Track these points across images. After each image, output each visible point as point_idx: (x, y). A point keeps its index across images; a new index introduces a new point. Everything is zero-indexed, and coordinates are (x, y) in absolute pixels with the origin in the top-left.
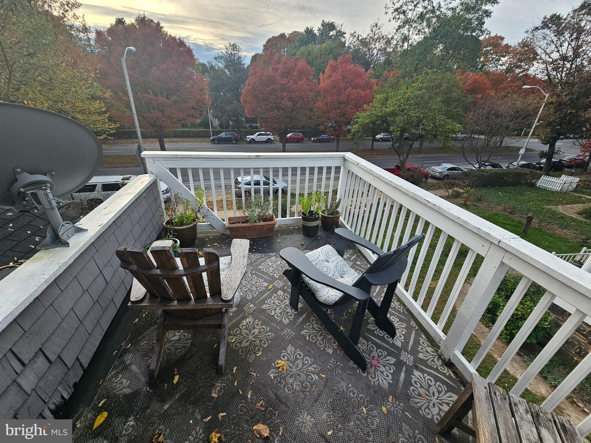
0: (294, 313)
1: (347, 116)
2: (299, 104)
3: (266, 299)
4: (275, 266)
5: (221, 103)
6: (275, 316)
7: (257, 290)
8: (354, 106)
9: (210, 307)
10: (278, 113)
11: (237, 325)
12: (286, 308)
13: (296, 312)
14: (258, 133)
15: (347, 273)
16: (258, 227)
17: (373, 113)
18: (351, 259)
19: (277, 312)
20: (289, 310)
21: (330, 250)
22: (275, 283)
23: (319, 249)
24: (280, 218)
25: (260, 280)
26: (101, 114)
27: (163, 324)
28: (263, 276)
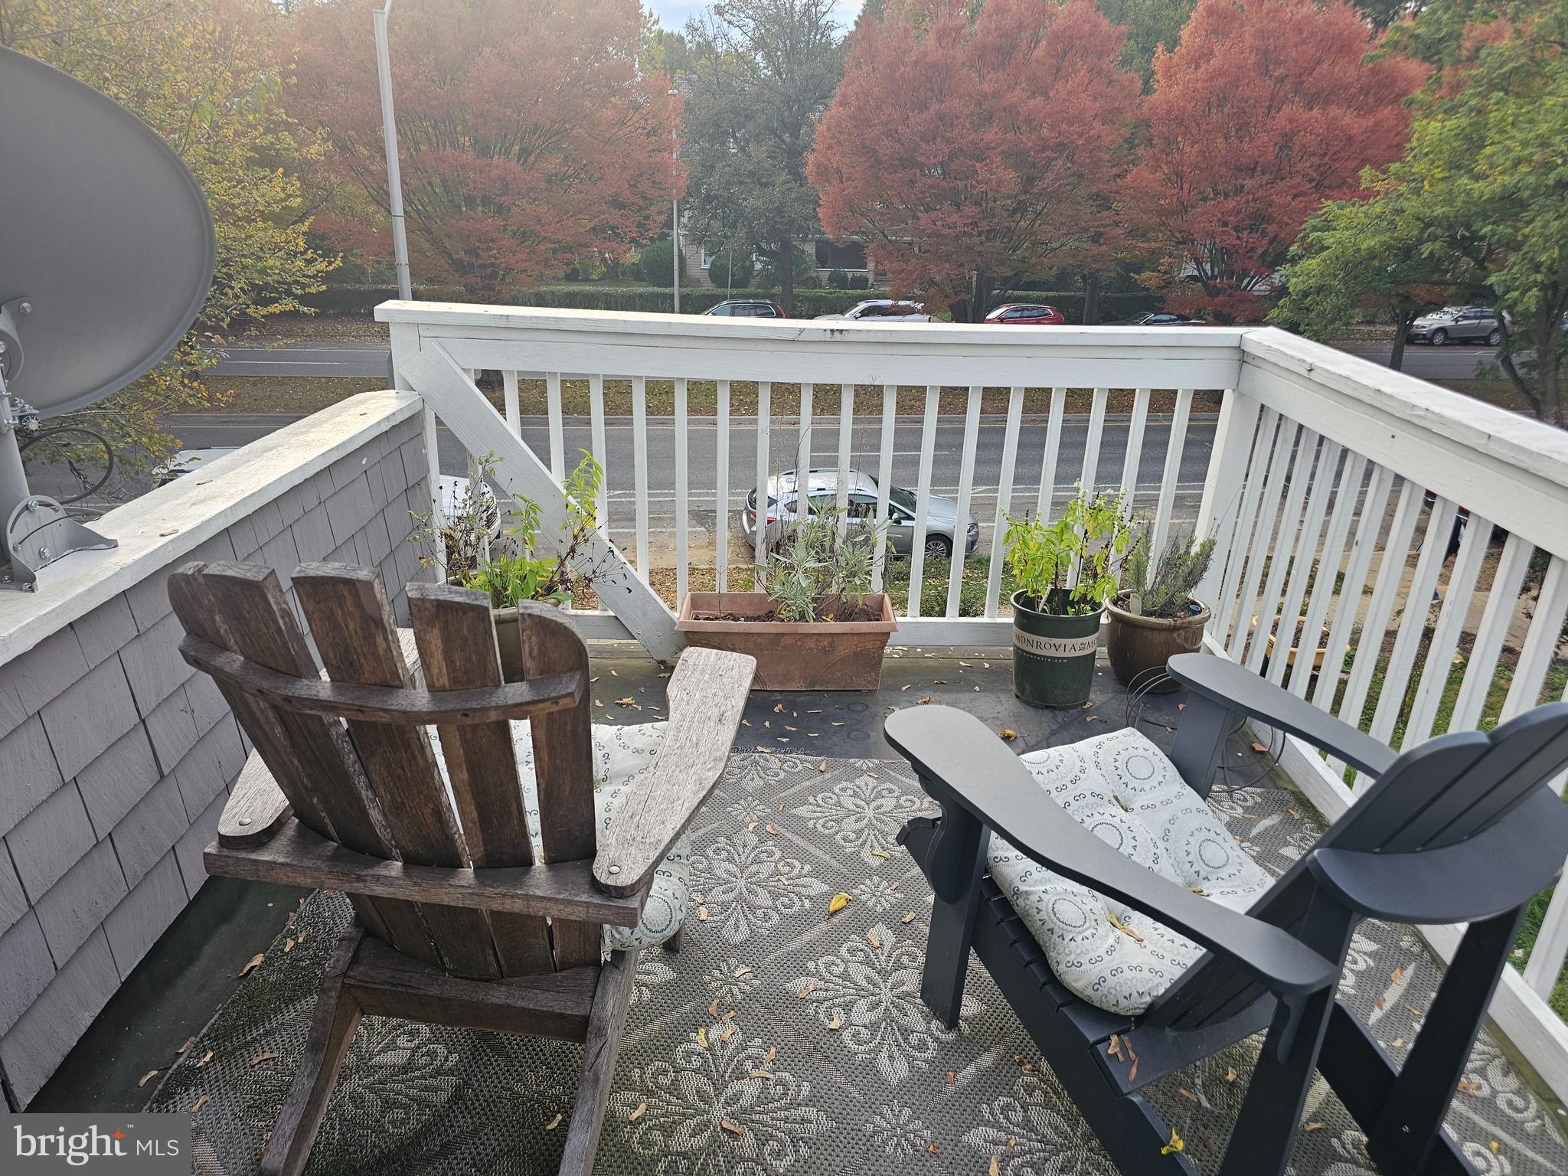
0: (936, 1039)
1: (1272, 229)
2: (1050, 176)
3: (812, 951)
4: (869, 812)
5: (728, 183)
6: (846, 1036)
7: (775, 908)
8: (1311, 180)
9: (537, 909)
10: (955, 217)
11: (663, 1047)
12: (901, 1009)
13: (951, 1037)
14: (862, 305)
15: (1224, 873)
16: (811, 644)
17: (1406, 204)
18: (1254, 832)
19: (855, 1017)
20: (916, 1017)
21: (1141, 752)
22: (864, 890)
23: (1085, 747)
24: (912, 616)
25: (793, 867)
26: (282, 219)
27: (345, 975)
28: (811, 849)
